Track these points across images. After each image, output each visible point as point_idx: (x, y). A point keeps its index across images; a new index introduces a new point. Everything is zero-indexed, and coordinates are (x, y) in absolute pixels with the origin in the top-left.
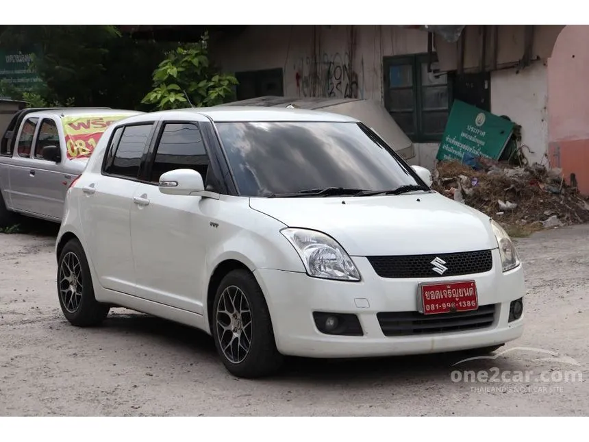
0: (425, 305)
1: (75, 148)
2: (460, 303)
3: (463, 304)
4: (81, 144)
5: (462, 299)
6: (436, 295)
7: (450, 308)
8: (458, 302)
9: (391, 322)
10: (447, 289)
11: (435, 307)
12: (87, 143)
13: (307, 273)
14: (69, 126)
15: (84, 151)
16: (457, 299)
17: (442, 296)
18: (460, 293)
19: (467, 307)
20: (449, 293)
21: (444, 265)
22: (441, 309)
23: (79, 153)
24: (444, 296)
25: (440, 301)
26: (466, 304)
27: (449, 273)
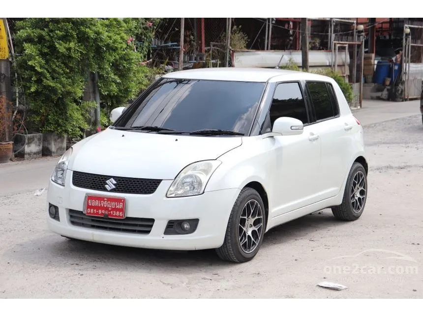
0: (88, 209)
2: (112, 212)
5: (113, 209)
6: (96, 203)
7: (104, 214)
8: (110, 211)
10: (104, 201)
11: (94, 212)
16: (110, 209)
17: (99, 204)
18: (113, 205)
19: (116, 216)
20: (105, 204)
21: (114, 184)
22: (97, 213)
24: (101, 205)
25: (97, 208)
26: (116, 213)
27: (115, 190)
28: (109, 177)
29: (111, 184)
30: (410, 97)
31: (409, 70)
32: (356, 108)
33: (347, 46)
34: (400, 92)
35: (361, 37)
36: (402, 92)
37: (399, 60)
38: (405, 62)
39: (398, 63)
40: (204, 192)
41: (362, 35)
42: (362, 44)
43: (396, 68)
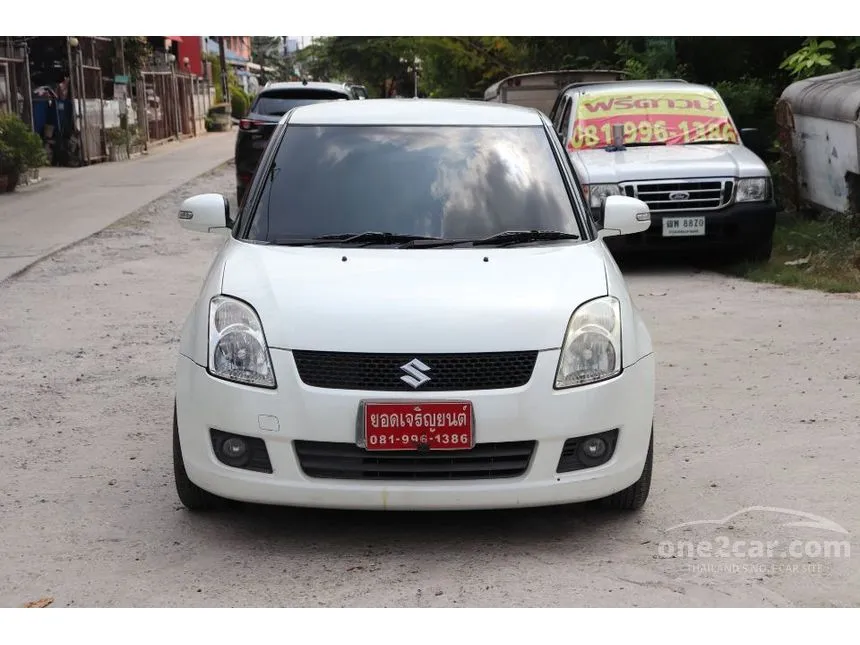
0: (369, 435)
1: (581, 137)
2: (438, 437)
3: (442, 439)
4: (591, 132)
5: (439, 430)
6: (391, 421)
7: (418, 444)
8: (434, 434)
9: (316, 457)
10: (414, 413)
11: (388, 441)
12: (599, 130)
13: (208, 369)
14: (584, 107)
15: (592, 140)
16: (433, 430)
17: (402, 422)
18: (439, 419)
19: (450, 444)
20: (419, 420)
21: (424, 372)
22: (399, 444)
23: (584, 142)
24: (407, 424)
25: (398, 431)
26: (450, 439)
27: (433, 386)
28: (408, 357)
29: (416, 372)
30: (92, 158)
31: (85, 111)
32: (36, 180)
33: (6, 64)
34: (73, 150)
35: (22, 50)
36: (78, 148)
37: (65, 92)
38: (77, 97)
39: (64, 98)
40: (622, 370)
41: (23, 47)
42: (25, 62)
43: (61, 106)
